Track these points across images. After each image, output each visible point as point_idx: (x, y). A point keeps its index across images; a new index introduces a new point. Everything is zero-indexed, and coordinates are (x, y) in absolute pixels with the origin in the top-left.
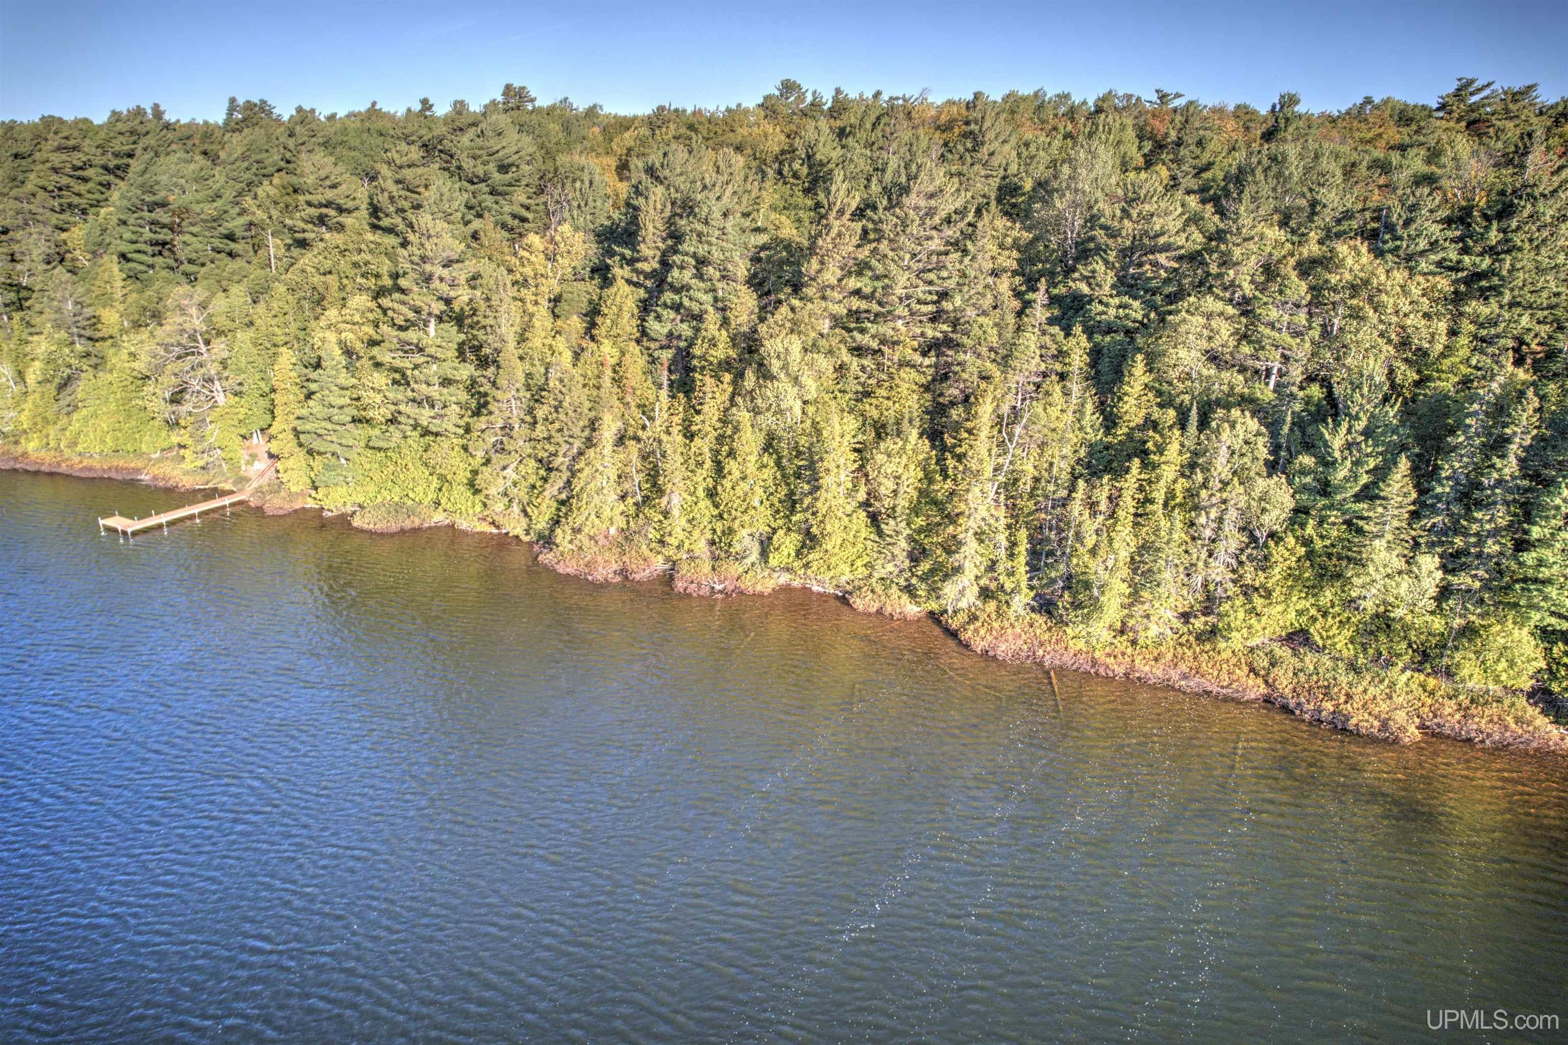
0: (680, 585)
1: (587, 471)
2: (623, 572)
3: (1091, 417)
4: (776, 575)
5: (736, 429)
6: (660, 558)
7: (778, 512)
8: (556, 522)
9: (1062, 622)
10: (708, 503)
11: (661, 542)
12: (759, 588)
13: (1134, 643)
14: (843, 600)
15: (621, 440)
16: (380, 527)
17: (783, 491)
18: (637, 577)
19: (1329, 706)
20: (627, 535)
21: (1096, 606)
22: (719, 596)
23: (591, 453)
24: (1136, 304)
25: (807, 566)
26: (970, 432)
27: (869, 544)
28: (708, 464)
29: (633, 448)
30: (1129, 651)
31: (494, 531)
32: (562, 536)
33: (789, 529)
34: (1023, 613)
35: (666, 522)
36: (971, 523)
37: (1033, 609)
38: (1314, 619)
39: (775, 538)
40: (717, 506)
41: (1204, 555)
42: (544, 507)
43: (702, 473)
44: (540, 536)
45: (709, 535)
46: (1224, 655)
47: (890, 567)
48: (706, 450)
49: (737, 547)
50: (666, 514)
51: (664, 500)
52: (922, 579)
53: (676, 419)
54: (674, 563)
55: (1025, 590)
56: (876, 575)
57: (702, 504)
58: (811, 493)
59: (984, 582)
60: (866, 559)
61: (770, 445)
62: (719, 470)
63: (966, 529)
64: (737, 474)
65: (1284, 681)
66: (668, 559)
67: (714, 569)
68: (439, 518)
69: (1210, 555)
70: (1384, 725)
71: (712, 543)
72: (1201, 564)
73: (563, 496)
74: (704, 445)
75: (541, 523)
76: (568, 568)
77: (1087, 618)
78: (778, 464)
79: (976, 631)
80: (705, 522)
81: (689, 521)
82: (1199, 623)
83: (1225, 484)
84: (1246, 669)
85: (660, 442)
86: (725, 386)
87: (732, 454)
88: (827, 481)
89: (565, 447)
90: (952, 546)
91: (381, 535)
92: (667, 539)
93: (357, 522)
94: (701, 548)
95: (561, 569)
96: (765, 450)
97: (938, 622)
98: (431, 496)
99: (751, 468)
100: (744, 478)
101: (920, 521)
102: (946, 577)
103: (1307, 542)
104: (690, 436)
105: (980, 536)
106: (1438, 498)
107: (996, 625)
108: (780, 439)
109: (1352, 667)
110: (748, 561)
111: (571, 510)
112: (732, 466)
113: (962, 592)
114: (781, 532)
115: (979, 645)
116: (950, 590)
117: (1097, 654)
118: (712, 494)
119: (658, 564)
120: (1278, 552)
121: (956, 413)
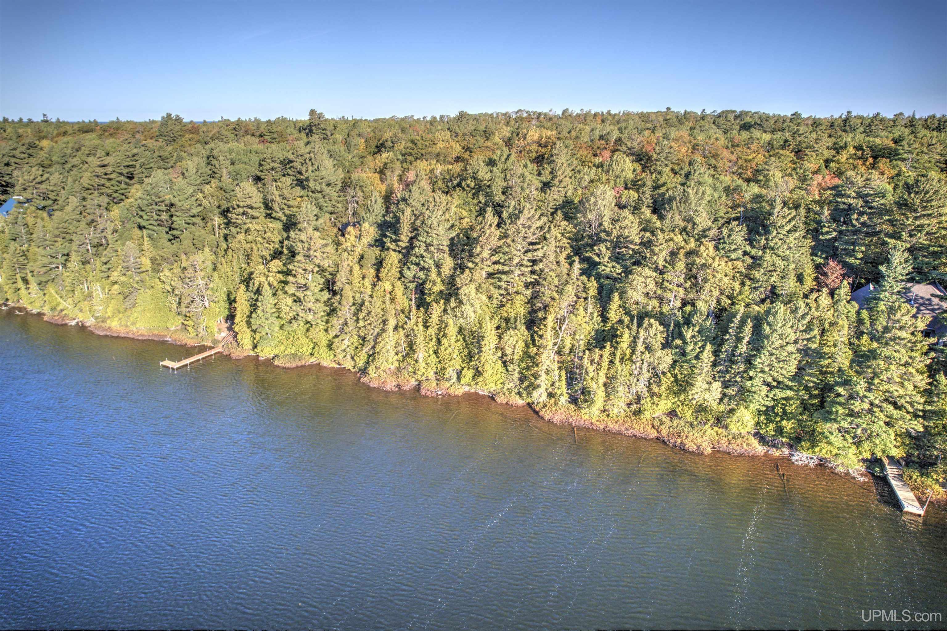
0: (423, 392)
1: (383, 342)
2: (398, 386)
3: (597, 318)
4: (463, 387)
5: (447, 326)
6: (414, 379)
7: (464, 360)
8: (368, 363)
9: (580, 408)
10: (435, 356)
11: (414, 373)
12: (457, 393)
13: (608, 416)
14: (492, 398)
15: (396, 328)
16: (288, 365)
17: (466, 352)
18: (405, 388)
19: (679, 440)
20: (399, 369)
21: (593, 402)
22: (440, 397)
23: (384, 334)
24: (618, 266)
25: (477, 384)
26: (545, 325)
27: (503, 374)
28: (434, 339)
29: (402, 332)
30: (606, 419)
31: (338, 366)
32: (371, 370)
33: (469, 368)
34: (565, 404)
35: (417, 365)
36: (543, 367)
37: (569, 402)
38: (678, 406)
39: (463, 372)
40: (438, 357)
41: (636, 379)
42: (361, 357)
43: (432, 344)
44: (360, 370)
45: (435, 370)
46: (642, 421)
47: (511, 384)
48: (433, 333)
49: (447, 375)
50: (416, 361)
51: (416, 356)
52: (524, 389)
53: (420, 320)
54: (420, 382)
55: (565, 395)
56: (506, 387)
57: (432, 357)
58: (478, 353)
59: (550, 390)
60: (501, 381)
61: (461, 331)
62: (439, 342)
63: (541, 370)
64: (446, 345)
65: (664, 431)
66: (417, 380)
67: (437, 385)
68: (313, 360)
69: (638, 380)
70: (698, 447)
71: (436, 373)
72: (633, 385)
73: (371, 353)
74: (432, 331)
75: (361, 364)
76: (374, 384)
77: (589, 406)
78: (464, 339)
79: (546, 411)
80: (433, 364)
81: (427, 364)
82: (634, 407)
83: (643, 353)
84: (650, 426)
85: (413, 330)
86: (441, 305)
87: (445, 335)
88: (485, 349)
89: (372, 331)
90: (536, 376)
91: (288, 369)
92: (417, 372)
93: (276, 362)
94: (432, 376)
95: (371, 385)
96: (459, 333)
97: (531, 407)
98: (310, 351)
99: (453, 341)
100: (450, 346)
101: (524, 365)
102: (534, 389)
103: (675, 376)
104: (427, 327)
105: (547, 372)
106: (722, 359)
107: (554, 409)
108: (465, 329)
109: (692, 425)
110: (452, 382)
111: (374, 358)
112: (445, 341)
113: (540, 395)
114: (466, 369)
115: (547, 418)
116: (535, 394)
117: (593, 421)
118: (436, 352)
119: (413, 382)
120: (664, 380)
121: (540, 315)
